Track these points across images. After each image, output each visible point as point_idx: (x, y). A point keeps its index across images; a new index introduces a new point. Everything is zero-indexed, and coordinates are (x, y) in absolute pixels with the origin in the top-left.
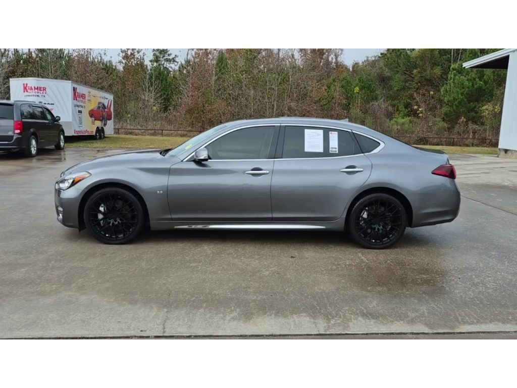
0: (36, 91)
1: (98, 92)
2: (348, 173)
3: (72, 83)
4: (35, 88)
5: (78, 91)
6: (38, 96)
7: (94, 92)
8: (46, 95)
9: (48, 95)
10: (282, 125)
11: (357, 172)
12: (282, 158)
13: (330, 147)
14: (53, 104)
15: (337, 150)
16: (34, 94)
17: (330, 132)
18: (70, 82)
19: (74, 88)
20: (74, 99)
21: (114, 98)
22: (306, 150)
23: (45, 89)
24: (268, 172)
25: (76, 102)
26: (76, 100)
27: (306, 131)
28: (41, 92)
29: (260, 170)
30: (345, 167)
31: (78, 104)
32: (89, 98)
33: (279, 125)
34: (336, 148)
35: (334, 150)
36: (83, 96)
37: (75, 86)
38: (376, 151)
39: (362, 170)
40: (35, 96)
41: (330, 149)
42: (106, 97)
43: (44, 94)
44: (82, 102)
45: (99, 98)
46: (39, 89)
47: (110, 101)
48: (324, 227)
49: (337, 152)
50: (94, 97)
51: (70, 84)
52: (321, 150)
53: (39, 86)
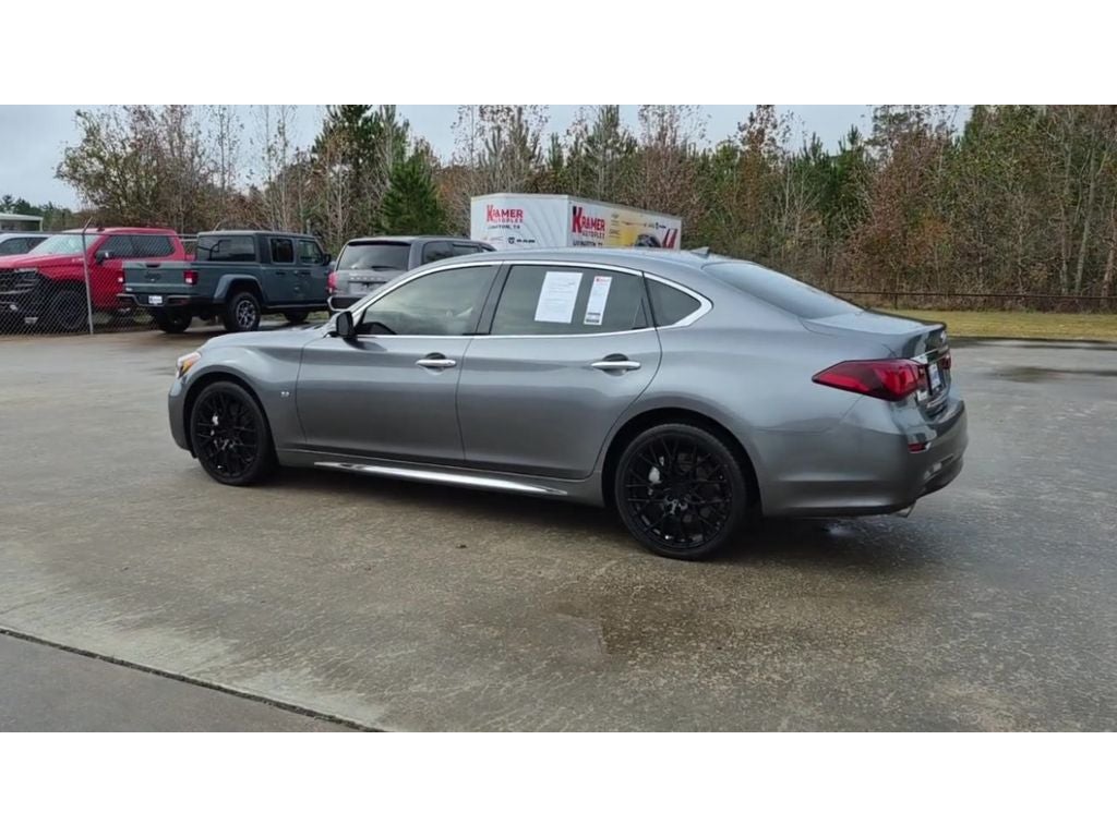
0: (505, 217)
1: (639, 214)
2: (607, 370)
3: (569, 199)
4: (503, 212)
5: (585, 214)
6: (508, 227)
7: (625, 214)
8: (521, 225)
9: (526, 225)
10: (505, 263)
11: (628, 369)
12: (489, 334)
13: (588, 310)
14: (533, 241)
15: (601, 318)
16: (501, 223)
17: (596, 278)
18: (566, 196)
19: (575, 209)
20: (574, 230)
21: (683, 226)
22: (540, 316)
23: (520, 213)
24: (453, 362)
25: (577, 236)
26: (580, 231)
27: (550, 275)
28: (514, 219)
29: (442, 357)
30: (603, 356)
31: (584, 239)
32: (614, 228)
33: (500, 263)
34: (599, 314)
35: (594, 317)
36: (598, 224)
37: (578, 205)
38: (687, 321)
39: (637, 364)
40: (503, 227)
41: (587, 316)
42: (660, 224)
43: (518, 223)
44: (593, 235)
45: (642, 227)
46: (509, 213)
47: (672, 232)
48: (565, 493)
49: (600, 323)
50: (628, 224)
51: (566, 202)
52: (567, 318)
53: (510, 209)
